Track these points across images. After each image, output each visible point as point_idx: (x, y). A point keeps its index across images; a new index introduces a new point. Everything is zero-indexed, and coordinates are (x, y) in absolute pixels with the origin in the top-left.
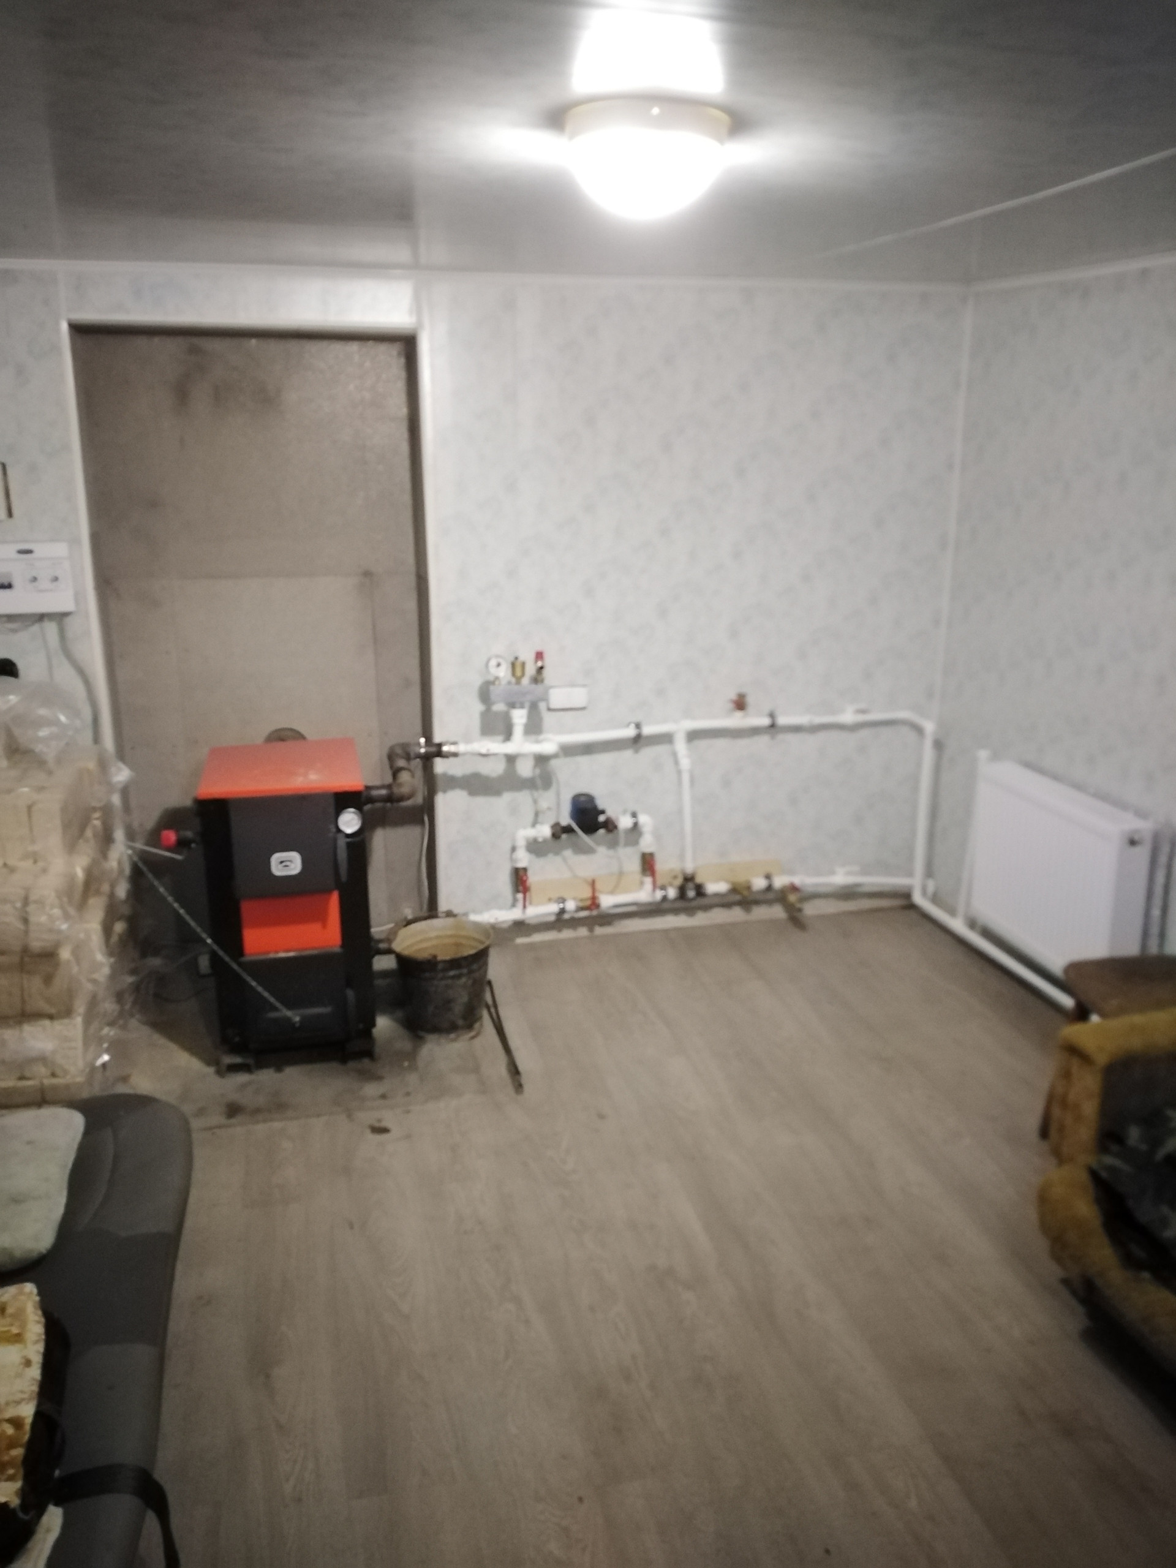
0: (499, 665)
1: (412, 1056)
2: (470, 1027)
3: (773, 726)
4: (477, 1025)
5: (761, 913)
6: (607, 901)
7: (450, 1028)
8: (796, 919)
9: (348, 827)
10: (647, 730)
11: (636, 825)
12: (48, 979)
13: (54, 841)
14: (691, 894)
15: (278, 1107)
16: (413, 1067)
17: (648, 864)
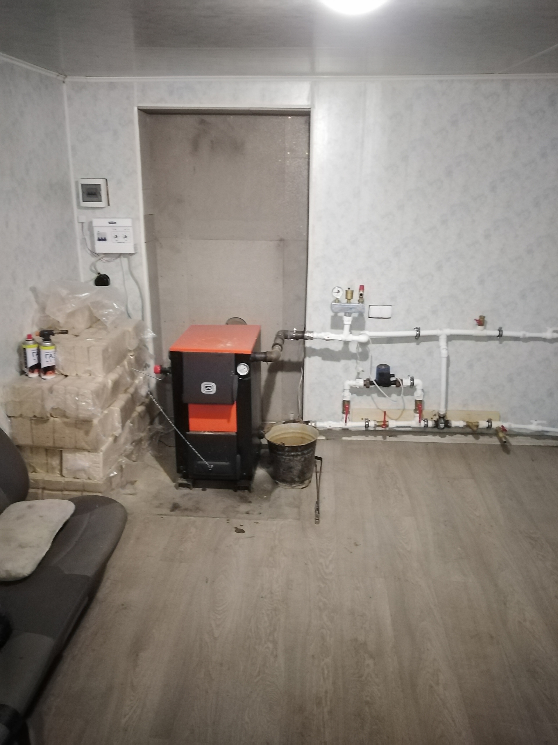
0: (339, 291)
1: (269, 493)
2: (302, 482)
3: (500, 336)
4: (307, 482)
5: (484, 440)
6: (392, 424)
7: (291, 482)
8: (505, 446)
9: (242, 372)
10: (422, 333)
11: (412, 385)
12: (87, 433)
13: (98, 366)
14: (442, 426)
15: (196, 509)
16: (268, 499)
17: (419, 406)
